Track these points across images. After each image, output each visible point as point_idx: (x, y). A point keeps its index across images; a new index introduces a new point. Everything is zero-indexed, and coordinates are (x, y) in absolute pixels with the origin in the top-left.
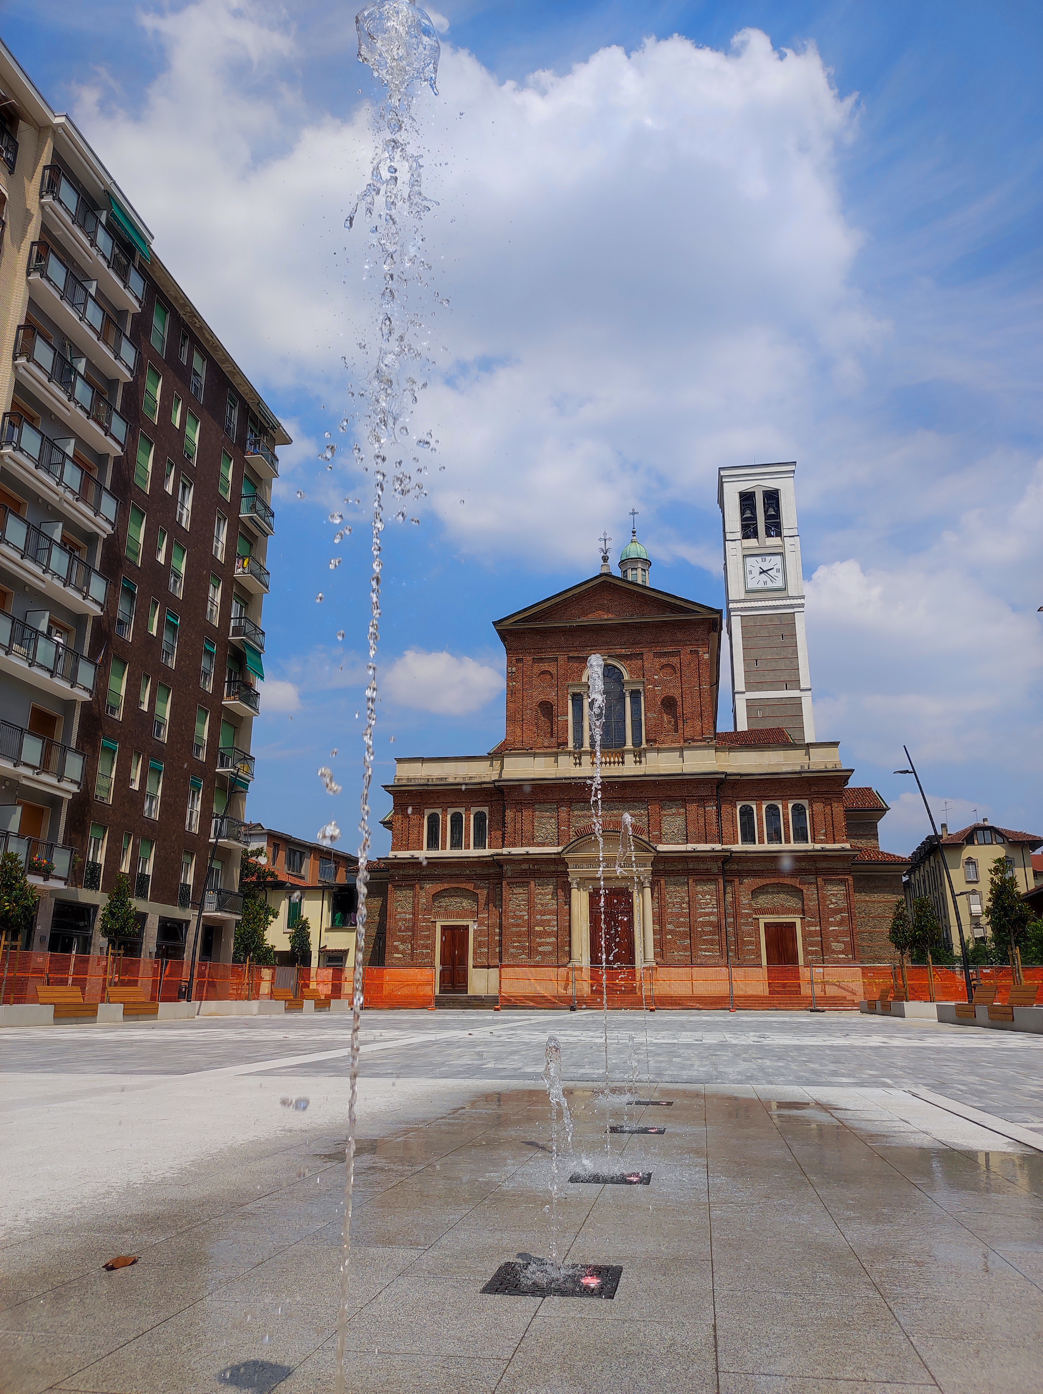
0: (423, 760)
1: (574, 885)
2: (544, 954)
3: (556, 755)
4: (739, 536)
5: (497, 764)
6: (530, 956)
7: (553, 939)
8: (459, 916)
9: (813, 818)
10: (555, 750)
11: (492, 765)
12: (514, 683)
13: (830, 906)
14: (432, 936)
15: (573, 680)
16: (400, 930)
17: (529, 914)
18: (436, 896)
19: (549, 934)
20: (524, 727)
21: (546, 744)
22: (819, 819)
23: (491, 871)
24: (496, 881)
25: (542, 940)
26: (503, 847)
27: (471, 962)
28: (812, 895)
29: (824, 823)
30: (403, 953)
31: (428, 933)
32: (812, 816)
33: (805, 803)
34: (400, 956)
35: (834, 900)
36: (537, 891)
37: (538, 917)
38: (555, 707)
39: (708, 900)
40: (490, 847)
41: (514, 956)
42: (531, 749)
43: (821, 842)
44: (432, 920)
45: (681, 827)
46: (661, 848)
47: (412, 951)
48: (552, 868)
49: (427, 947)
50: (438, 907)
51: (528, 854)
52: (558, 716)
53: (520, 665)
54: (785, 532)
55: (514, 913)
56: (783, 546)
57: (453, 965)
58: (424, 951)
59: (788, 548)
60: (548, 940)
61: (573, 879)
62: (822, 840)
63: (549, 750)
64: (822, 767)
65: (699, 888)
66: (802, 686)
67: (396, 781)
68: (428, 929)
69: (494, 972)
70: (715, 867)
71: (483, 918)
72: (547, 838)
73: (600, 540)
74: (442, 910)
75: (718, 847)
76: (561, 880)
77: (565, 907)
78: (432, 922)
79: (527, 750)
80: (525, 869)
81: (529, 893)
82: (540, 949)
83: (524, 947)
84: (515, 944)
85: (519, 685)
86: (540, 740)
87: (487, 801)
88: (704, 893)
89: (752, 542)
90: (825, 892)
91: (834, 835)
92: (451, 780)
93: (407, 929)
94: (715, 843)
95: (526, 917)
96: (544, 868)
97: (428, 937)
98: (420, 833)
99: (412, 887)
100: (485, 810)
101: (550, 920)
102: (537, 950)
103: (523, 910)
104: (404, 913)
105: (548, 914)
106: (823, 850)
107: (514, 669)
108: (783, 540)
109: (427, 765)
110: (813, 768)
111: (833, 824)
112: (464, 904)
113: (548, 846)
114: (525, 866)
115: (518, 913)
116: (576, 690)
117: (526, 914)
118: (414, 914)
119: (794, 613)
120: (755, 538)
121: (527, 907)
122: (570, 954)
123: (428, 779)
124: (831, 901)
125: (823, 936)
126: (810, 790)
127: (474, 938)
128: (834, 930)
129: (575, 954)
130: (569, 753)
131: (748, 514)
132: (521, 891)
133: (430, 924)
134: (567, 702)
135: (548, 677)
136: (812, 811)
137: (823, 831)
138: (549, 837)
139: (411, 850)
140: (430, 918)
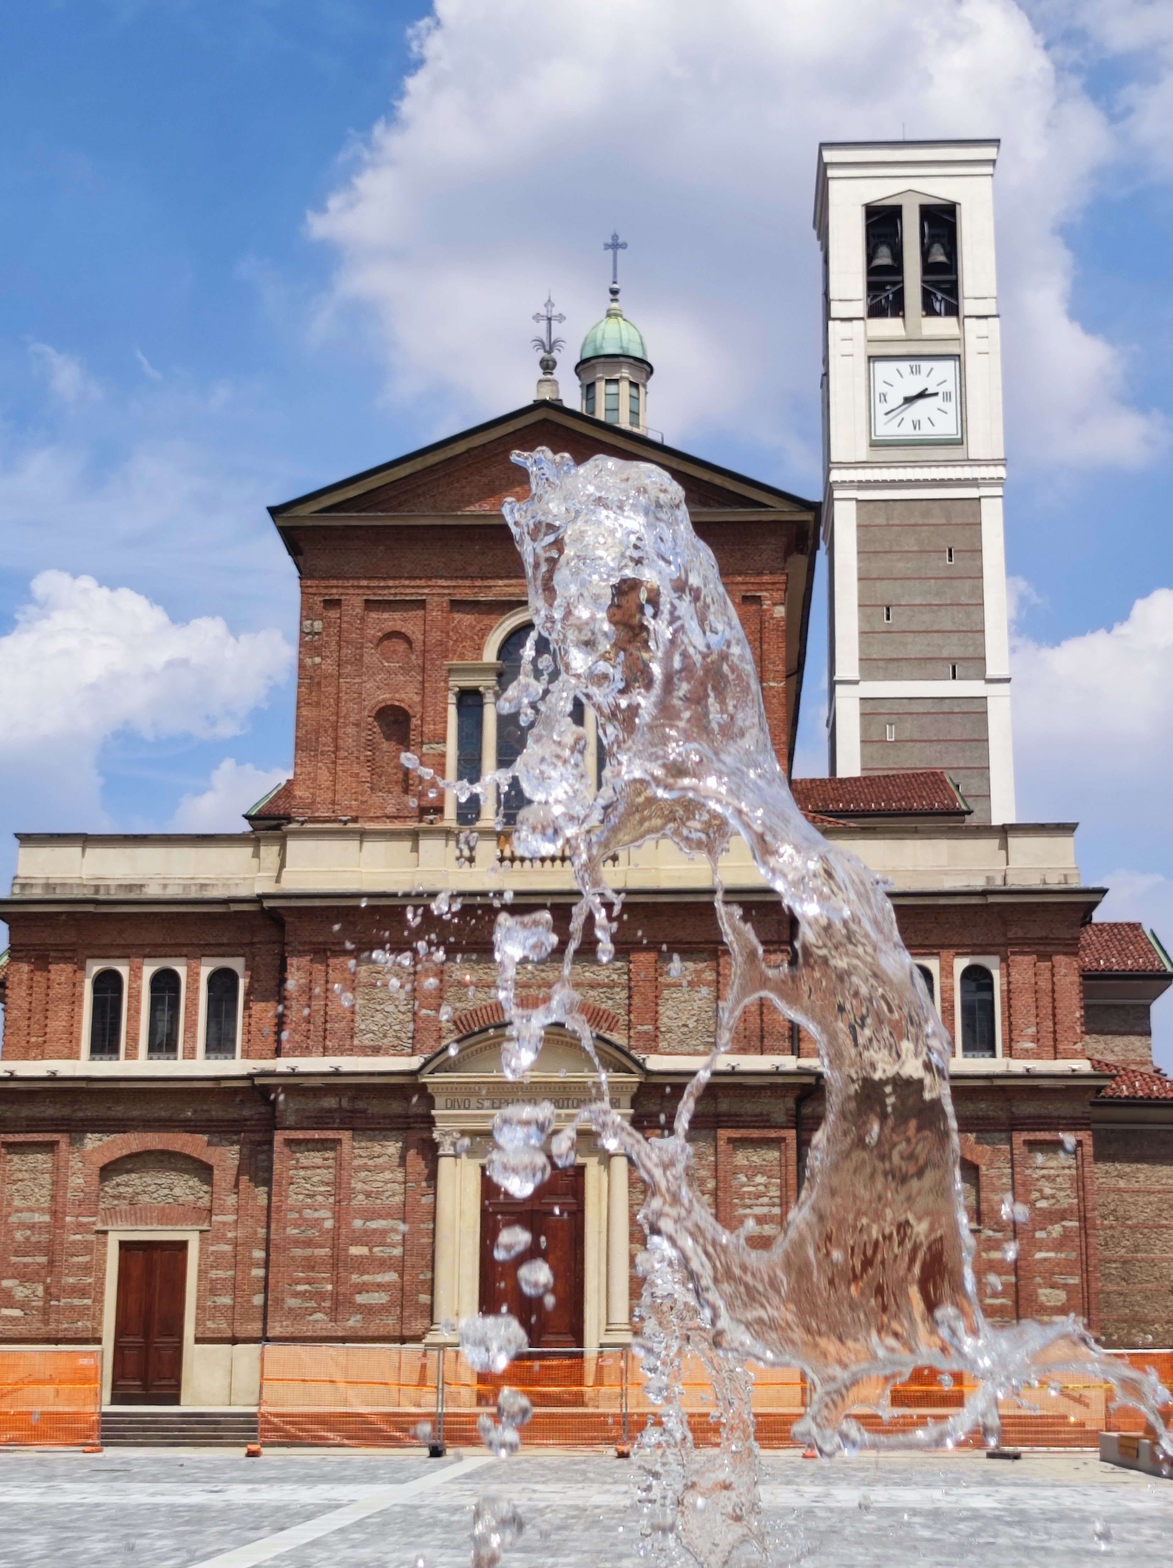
0: (85, 840)
1: (446, 1149)
2: (368, 1311)
3: (415, 836)
4: (860, 308)
5: (269, 853)
6: (334, 1313)
7: (391, 1277)
8: (165, 1217)
9: (1009, 999)
10: (412, 825)
11: (256, 855)
12: (318, 660)
13: (1039, 1204)
14: (97, 1268)
15: (462, 657)
16: (17, 1254)
17: (337, 1217)
18: (108, 1171)
19: (383, 1264)
20: (339, 768)
21: (390, 810)
22: (1023, 1002)
23: (246, 1113)
24: (257, 1137)
25: (366, 1278)
26: (278, 1052)
27: (189, 1330)
28: (1000, 1177)
29: (1033, 1011)
30: (23, 1306)
31: (87, 1258)
32: (1008, 995)
33: (993, 964)
34: (17, 1313)
35: (1048, 1191)
36: (356, 1162)
37: (358, 1223)
38: (415, 722)
39: (761, 1188)
40: (246, 1055)
41: (296, 1315)
42: (355, 820)
43: (1027, 1054)
44: (100, 1227)
45: (704, 1015)
46: (655, 1063)
47: (47, 1301)
48: (396, 1107)
49: (83, 1292)
50: (114, 1197)
51: (337, 1073)
52: (422, 743)
53: (333, 614)
54: (967, 306)
55: (300, 1212)
56: (960, 340)
57: (146, 1335)
58: (76, 1302)
59: (972, 346)
60: (380, 1278)
61: (445, 1134)
62: (1027, 1050)
63: (397, 825)
64: (1033, 882)
65: (741, 1158)
66: (991, 673)
67: (17, 890)
68: (88, 1248)
69: (247, 1353)
70: (779, 1109)
71: (224, 1223)
72: (385, 1036)
73: (537, 317)
74: (124, 1205)
75: (789, 1063)
76: (416, 1135)
77: (424, 1200)
78: (98, 1232)
79: (345, 823)
80: (330, 1111)
81: (339, 1165)
82: (360, 1299)
83: (320, 1296)
84: (301, 1288)
85: (328, 666)
86: (376, 799)
87: (241, 945)
88: (753, 1171)
89: (889, 326)
90: (1028, 1172)
91: (1055, 1040)
92: (153, 891)
93: (38, 1248)
94: (781, 1052)
95: (329, 1224)
96: (375, 1107)
97: (86, 1269)
98: (73, 1018)
99: (50, 1147)
100: (237, 964)
101: (384, 1233)
102: (352, 1303)
103: (322, 1207)
104: (30, 1210)
105: (381, 1217)
106: (1029, 1075)
107: (318, 625)
108: (961, 325)
109: (95, 853)
110: (1016, 882)
111: (1054, 1015)
112: (177, 1191)
113: (387, 1054)
114: (329, 1102)
115: (308, 1213)
116: (469, 682)
117: (328, 1214)
118: (54, 1213)
119: (979, 499)
120: (895, 315)
121: (331, 1200)
122: (430, 1311)
123: (97, 888)
124: (1041, 1191)
125: (1021, 1273)
126: (1005, 935)
127: (200, 1271)
128: (1045, 1260)
129: (443, 1312)
130: (447, 833)
131: (884, 258)
132: (319, 1161)
133: (92, 1237)
134: (446, 710)
135: (402, 646)
136: (1009, 983)
137: (1032, 1030)
138: (391, 1033)
139: (51, 1058)
140: (94, 1223)
